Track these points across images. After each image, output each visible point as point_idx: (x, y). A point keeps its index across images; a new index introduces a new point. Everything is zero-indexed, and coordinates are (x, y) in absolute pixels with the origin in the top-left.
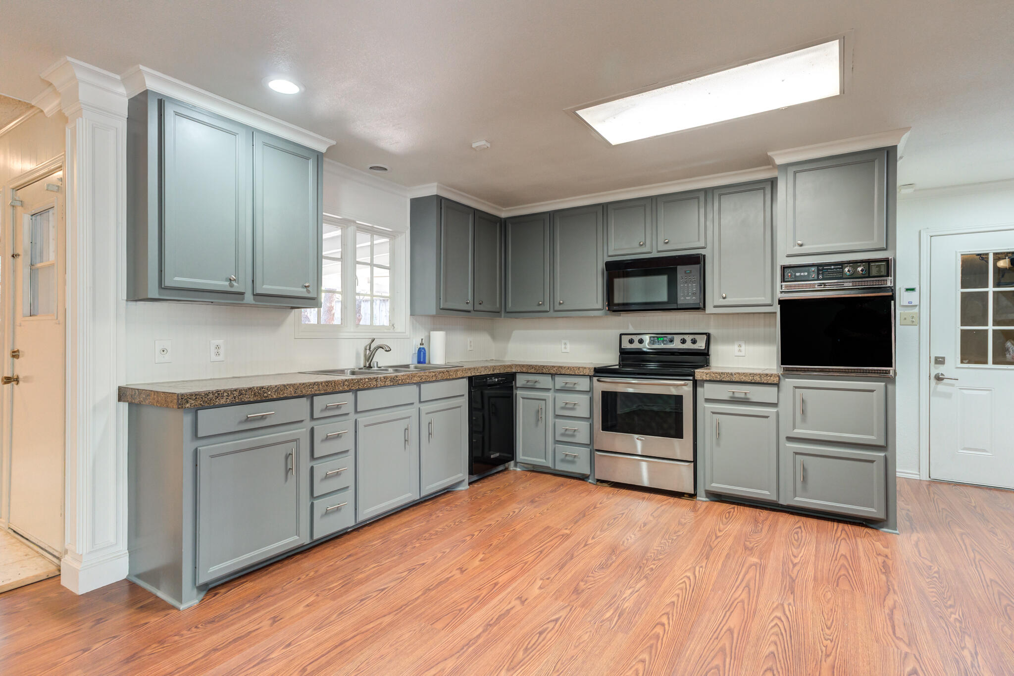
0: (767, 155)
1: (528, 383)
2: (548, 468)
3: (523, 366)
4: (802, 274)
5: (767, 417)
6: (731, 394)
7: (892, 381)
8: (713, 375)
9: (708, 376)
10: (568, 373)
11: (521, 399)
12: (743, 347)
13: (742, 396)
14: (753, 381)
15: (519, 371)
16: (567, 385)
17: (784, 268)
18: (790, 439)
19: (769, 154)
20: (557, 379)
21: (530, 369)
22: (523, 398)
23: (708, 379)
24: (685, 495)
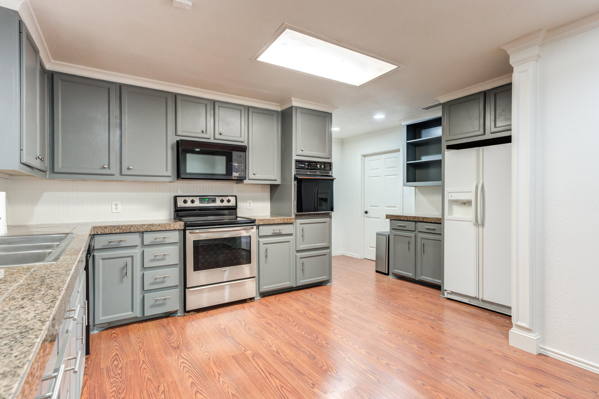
0: (291, 98)
1: (111, 244)
2: (136, 317)
3: (106, 227)
4: (302, 165)
5: (289, 242)
6: (273, 232)
7: (330, 217)
8: (265, 221)
9: (262, 222)
10: (159, 230)
11: (101, 260)
12: (252, 204)
13: (278, 231)
14: (284, 223)
15: (99, 233)
16: (157, 240)
17: (297, 161)
18: (298, 251)
19: (292, 98)
20: (146, 235)
21: (115, 230)
22: (103, 259)
23: (262, 224)
24: (248, 300)
